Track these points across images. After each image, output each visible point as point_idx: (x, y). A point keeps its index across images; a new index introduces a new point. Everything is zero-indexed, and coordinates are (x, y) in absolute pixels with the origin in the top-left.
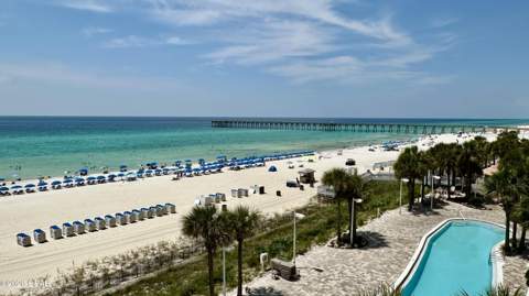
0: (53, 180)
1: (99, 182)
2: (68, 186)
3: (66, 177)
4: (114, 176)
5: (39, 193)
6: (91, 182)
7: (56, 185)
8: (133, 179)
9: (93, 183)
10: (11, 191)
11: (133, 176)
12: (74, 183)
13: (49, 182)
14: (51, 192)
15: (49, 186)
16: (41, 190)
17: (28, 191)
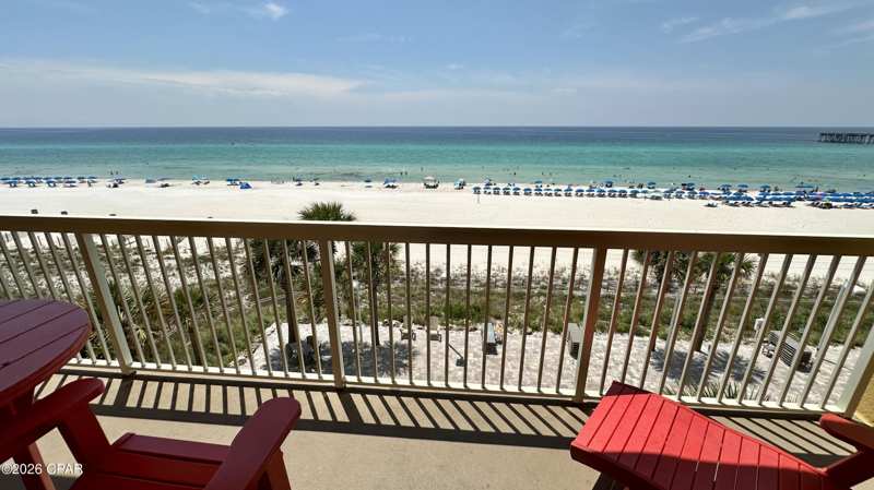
0: (578, 188)
1: (620, 196)
2: (589, 195)
3: (591, 187)
4: (637, 192)
5: (564, 197)
6: (612, 195)
7: (580, 193)
8: (658, 198)
9: (614, 196)
10: (543, 192)
11: (658, 195)
12: (596, 193)
13: (575, 189)
14: (574, 198)
15: (573, 193)
16: (566, 195)
17: (556, 195)
